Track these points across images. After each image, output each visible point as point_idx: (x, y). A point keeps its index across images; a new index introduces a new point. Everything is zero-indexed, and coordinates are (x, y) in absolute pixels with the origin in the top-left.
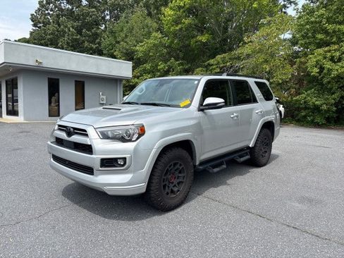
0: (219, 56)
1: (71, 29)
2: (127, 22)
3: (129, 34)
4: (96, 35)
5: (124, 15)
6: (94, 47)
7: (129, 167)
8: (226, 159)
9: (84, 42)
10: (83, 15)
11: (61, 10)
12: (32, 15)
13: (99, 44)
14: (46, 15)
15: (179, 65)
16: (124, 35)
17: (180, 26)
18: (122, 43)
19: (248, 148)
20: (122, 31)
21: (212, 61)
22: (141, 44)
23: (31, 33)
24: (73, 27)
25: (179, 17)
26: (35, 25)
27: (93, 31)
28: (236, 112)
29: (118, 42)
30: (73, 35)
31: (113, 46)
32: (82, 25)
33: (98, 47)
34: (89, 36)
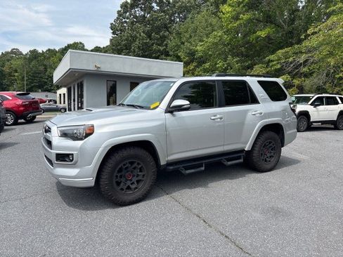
0: (280, 51)
1: (142, 34)
2: (192, 23)
3: (193, 35)
4: (164, 38)
5: (190, 16)
6: (162, 48)
7: (76, 162)
8: (207, 161)
9: (153, 45)
10: (152, 20)
11: (135, 17)
12: (112, 24)
13: (166, 45)
14: (123, 23)
15: (237, 62)
16: (188, 36)
17: (238, 22)
18: (186, 43)
19: (243, 151)
20: (187, 32)
21: (272, 57)
22: (201, 44)
23: (111, 40)
24: (143, 32)
25: (239, 14)
26: (113, 33)
27: (161, 34)
28: (220, 114)
29: (183, 43)
30: (143, 39)
31: (178, 47)
32: (152, 30)
33: (165, 49)
34: (158, 39)
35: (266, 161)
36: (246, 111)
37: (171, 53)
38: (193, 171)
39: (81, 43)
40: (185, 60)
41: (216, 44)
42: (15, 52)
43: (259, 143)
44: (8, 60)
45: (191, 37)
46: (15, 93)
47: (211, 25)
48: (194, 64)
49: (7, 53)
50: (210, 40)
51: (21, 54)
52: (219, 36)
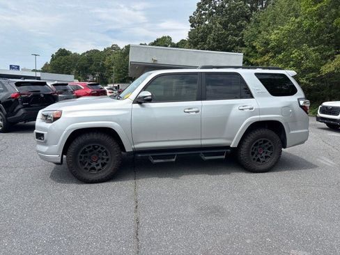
1: (218, 25)
3: (271, 22)
4: (241, 28)
6: (237, 39)
7: (46, 141)
9: (228, 35)
10: (230, 9)
11: (215, 8)
12: (190, 17)
13: (242, 35)
14: (201, 15)
16: (266, 24)
18: (263, 32)
19: (228, 147)
22: (276, 32)
23: (190, 33)
24: (220, 23)
26: (192, 26)
27: (238, 23)
28: (196, 107)
29: (260, 32)
30: (218, 30)
31: (255, 36)
32: (229, 20)
33: (241, 39)
34: (234, 30)
35: (259, 160)
36: (232, 106)
37: (246, 43)
38: (162, 161)
39: (169, 37)
40: (260, 50)
41: (294, 32)
42: (115, 48)
43: (248, 141)
44: (108, 55)
45: (269, 25)
46: (88, 83)
47: (294, 9)
48: (270, 55)
49: (108, 49)
50: (287, 27)
51: (119, 49)
52: (298, 23)
